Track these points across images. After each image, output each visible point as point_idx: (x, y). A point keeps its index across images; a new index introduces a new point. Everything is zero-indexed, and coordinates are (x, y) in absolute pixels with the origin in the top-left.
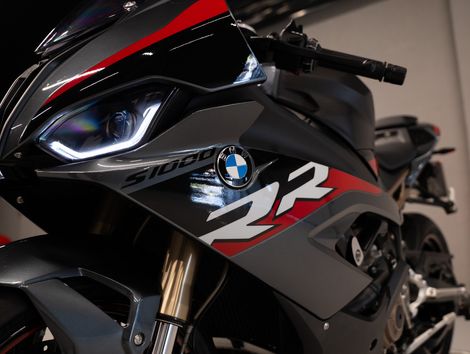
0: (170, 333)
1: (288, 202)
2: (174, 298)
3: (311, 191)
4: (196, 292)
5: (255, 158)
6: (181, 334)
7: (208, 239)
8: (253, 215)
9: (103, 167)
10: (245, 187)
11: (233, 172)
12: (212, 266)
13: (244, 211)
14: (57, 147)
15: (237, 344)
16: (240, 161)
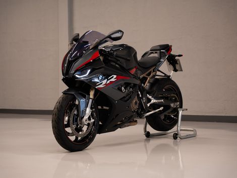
0: (91, 101)
1: (108, 82)
2: (92, 96)
3: (113, 80)
4: (95, 95)
5: (104, 75)
6: (92, 101)
7: (97, 87)
8: (103, 84)
9: (83, 79)
10: (102, 80)
11: (100, 78)
12: (97, 91)
13: (102, 83)
14: (77, 76)
15: (102, 107)
16: (101, 76)
